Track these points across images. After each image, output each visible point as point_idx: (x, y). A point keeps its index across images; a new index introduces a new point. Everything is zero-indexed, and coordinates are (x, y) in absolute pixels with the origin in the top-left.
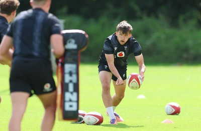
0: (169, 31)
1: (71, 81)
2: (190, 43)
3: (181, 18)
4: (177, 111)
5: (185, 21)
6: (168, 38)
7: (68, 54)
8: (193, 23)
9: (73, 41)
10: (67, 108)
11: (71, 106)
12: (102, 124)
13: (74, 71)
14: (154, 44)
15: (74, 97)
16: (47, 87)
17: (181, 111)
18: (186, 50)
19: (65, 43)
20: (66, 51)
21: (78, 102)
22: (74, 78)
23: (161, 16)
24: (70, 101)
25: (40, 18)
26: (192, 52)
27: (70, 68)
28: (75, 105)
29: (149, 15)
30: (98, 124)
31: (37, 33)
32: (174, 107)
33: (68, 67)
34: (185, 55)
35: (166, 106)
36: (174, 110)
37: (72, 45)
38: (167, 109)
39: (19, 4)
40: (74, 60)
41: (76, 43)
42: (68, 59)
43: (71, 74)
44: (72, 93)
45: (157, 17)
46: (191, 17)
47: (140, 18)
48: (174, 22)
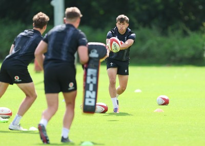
0: (160, 39)
1: (91, 82)
2: (177, 48)
3: (170, 28)
4: (166, 103)
5: (173, 31)
6: (160, 44)
7: (92, 61)
8: (179, 32)
9: (96, 51)
10: (87, 103)
11: (90, 102)
12: (107, 112)
13: (95, 75)
14: (148, 49)
15: (93, 95)
16: (71, 85)
17: (170, 102)
18: (174, 54)
19: (89, 52)
20: (90, 59)
21: (96, 99)
22: (94, 80)
23: (154, 27)
24: (90, 98)
25: (70, 32)
26: (178, 55)
27: (92, 72)
28: (93, 101)
29: (144, 26)
30: (104, 112)
31: (66, 44)
32: (164, 99)
33: (91, 71)
34: (173, 58)
35: (158, 98)
36: (164, 102)
37: (94, 54)
38: (158, 100)
39: (48, 20)
40: (95, 66)
41: (98, 53)
42: (91, 65)
43: (92, 77)
44: (91, 92)
45: (150, 28)
46: (178, 28)
47: (138, 29)
48: (164, 32)
